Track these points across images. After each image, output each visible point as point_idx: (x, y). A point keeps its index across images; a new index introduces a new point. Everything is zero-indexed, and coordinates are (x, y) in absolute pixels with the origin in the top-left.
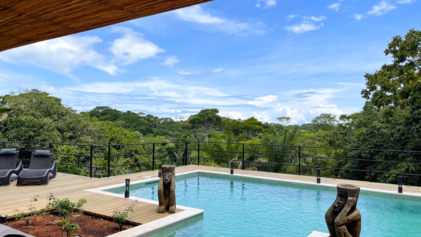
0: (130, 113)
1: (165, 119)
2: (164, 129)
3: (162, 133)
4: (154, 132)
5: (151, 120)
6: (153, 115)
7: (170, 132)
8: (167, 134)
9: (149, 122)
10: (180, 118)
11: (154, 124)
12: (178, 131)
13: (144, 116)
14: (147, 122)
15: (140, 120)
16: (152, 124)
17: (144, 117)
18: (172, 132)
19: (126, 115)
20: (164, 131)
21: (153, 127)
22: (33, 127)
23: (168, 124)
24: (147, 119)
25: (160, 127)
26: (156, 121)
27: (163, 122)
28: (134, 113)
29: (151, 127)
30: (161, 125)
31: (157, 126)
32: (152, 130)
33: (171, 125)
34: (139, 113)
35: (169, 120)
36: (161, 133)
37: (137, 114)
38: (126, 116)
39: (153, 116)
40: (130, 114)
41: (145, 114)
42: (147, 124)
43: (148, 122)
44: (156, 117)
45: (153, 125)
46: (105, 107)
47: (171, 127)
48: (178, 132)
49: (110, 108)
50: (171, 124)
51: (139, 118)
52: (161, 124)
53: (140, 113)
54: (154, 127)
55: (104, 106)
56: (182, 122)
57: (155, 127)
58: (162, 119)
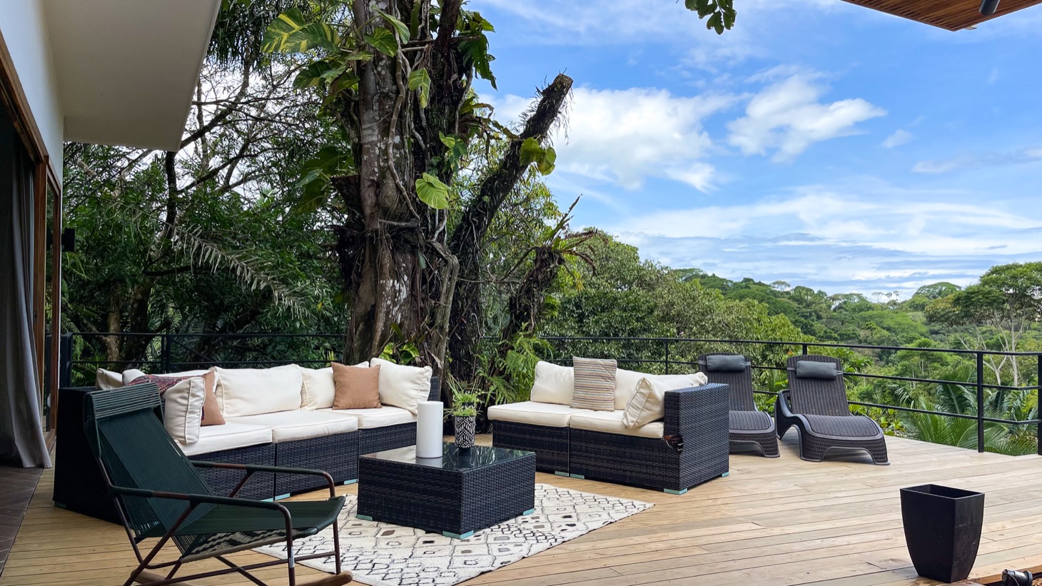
0: (751, 282)
1: (846, 296)
2: (842, 324)
3: (838, 335)
4: (817, 331)
5: (805, 301)
6: (810, 288)
7: (862, 334)
8: (854, 338)
9: (800, 306)
10: (889, 295)
11: (815, 311)
12: (884, 328)
13: (787, 289)
14: (795, 305)
15: (778, 299)
16: (809, 310)
17: (788, 293)
18: (868, 332)
19: (742, 288)
20: (843, 330)
21: (812, 318)
22: (634, 309)
23: (854, 310)
24: (797, 298)
25: (831, 318)
26: (819, 304)
27: (840, 304)
28: (760, 282)
29: (806, 317)
30: (835, 314)
31: (824, 315)
32: (812, 325)
33: (863, 312)
34: (774, 283)
35: (856, 301)
36: (836, 335)
37: (770, 286)
38: (741, 290)
39: (811, 290)
40: (751, 286)
41: (789, 286)
42: (796, 311)
43: (799, 304)
44: (820, 292)
45: (813, 314)
46: (690, 270)
47: (864, 319)
48: (886, 333)
49: (701, 273)
50: (861, 310)
51: (775, 295)
52: (835, 310)
53: (777, 283)
54: (815, 318)
55: (688, 268)
56: (895, 304)
57: (819, 318)
58: (834, 298)
